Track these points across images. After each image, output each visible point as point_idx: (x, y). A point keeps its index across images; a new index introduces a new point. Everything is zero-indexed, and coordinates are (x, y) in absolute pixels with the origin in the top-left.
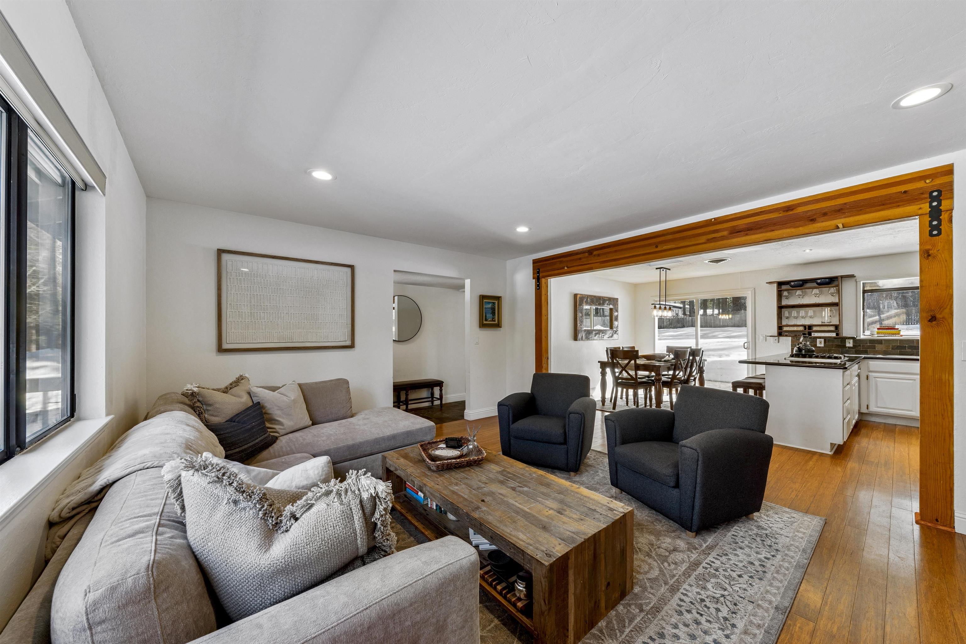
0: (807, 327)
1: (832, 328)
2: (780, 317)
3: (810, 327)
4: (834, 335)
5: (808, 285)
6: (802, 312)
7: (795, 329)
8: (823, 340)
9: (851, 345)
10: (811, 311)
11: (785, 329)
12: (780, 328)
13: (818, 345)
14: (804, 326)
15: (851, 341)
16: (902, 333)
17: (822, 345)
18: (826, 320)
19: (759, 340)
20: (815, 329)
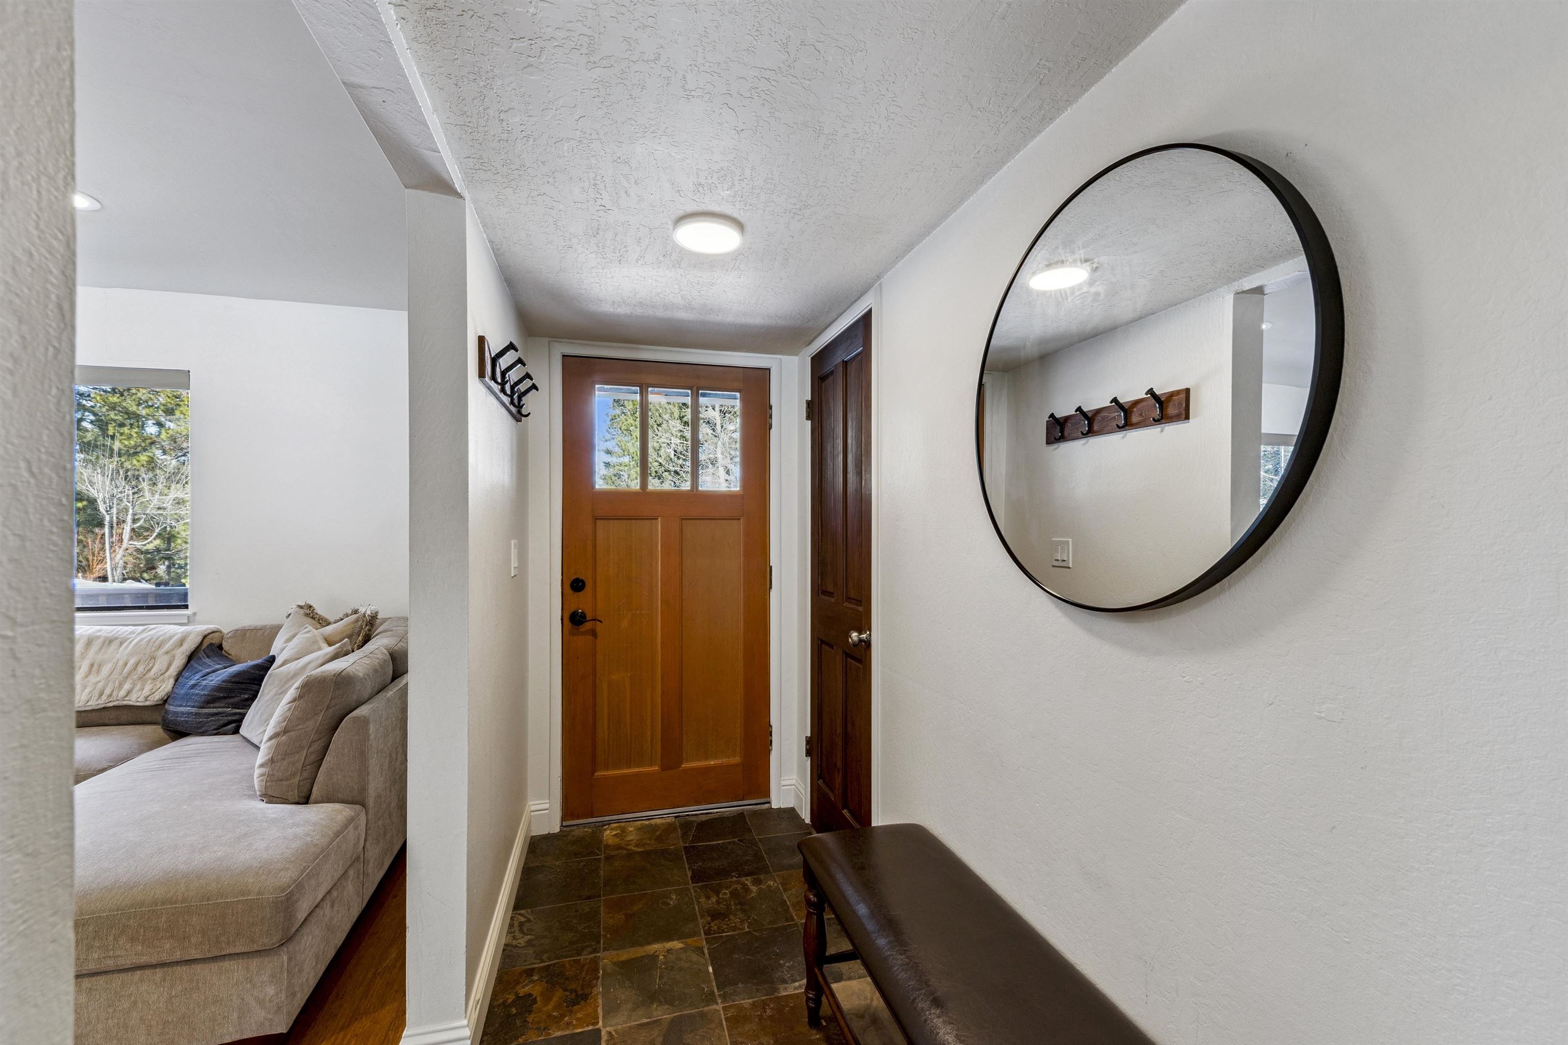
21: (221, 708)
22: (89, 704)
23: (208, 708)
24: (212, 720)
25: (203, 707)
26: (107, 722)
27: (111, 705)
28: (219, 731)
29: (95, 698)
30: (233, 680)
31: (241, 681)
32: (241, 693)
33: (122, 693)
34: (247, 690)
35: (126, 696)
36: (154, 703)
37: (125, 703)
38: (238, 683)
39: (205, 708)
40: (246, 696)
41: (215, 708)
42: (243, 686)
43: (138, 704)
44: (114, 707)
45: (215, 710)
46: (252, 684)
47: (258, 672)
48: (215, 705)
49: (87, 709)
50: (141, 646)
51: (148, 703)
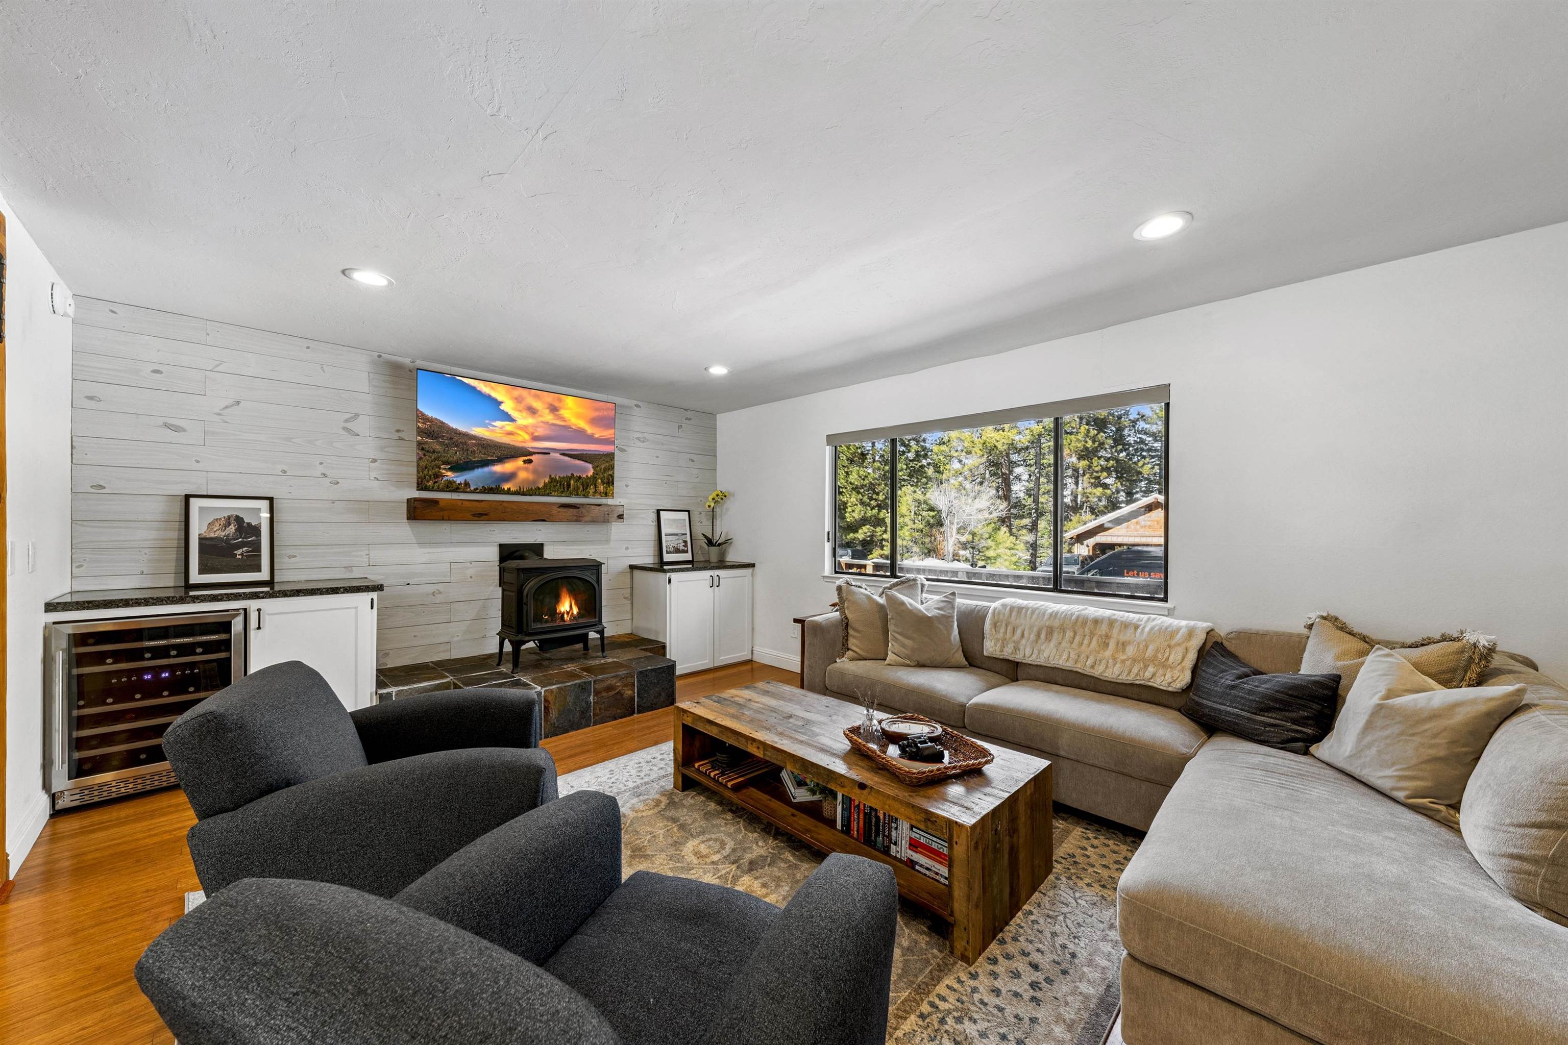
21: (1279, 719)
22: (1120, 677)
23: (1262, 716)
24: (1269, 731)
25: (1256, 714)
26: (1129, 695)
27: (1137, 682)
28: (1284, 745)
29: (1125, 674)
30: (1290, 692)
31: (1300, 695)
32: (1300, 709)
33: (1148, 674)
34: (1306, 707)
35: (1151, 678)
36: (1175, 690)
37: (1150, 684)
38: (1296, 697)
39: (1259, 715)
40: (1306, 714)
41: (1271, 718)
42: (1300, 701)
43: (1161, 687)
44: (1140, 685)
45: (1272, 721)
46: (1313, 702)
47: (1321, 690)
48: (1270, 715)
49: (1118, 681)
50: (1154, 633)
51: (1170, 689)
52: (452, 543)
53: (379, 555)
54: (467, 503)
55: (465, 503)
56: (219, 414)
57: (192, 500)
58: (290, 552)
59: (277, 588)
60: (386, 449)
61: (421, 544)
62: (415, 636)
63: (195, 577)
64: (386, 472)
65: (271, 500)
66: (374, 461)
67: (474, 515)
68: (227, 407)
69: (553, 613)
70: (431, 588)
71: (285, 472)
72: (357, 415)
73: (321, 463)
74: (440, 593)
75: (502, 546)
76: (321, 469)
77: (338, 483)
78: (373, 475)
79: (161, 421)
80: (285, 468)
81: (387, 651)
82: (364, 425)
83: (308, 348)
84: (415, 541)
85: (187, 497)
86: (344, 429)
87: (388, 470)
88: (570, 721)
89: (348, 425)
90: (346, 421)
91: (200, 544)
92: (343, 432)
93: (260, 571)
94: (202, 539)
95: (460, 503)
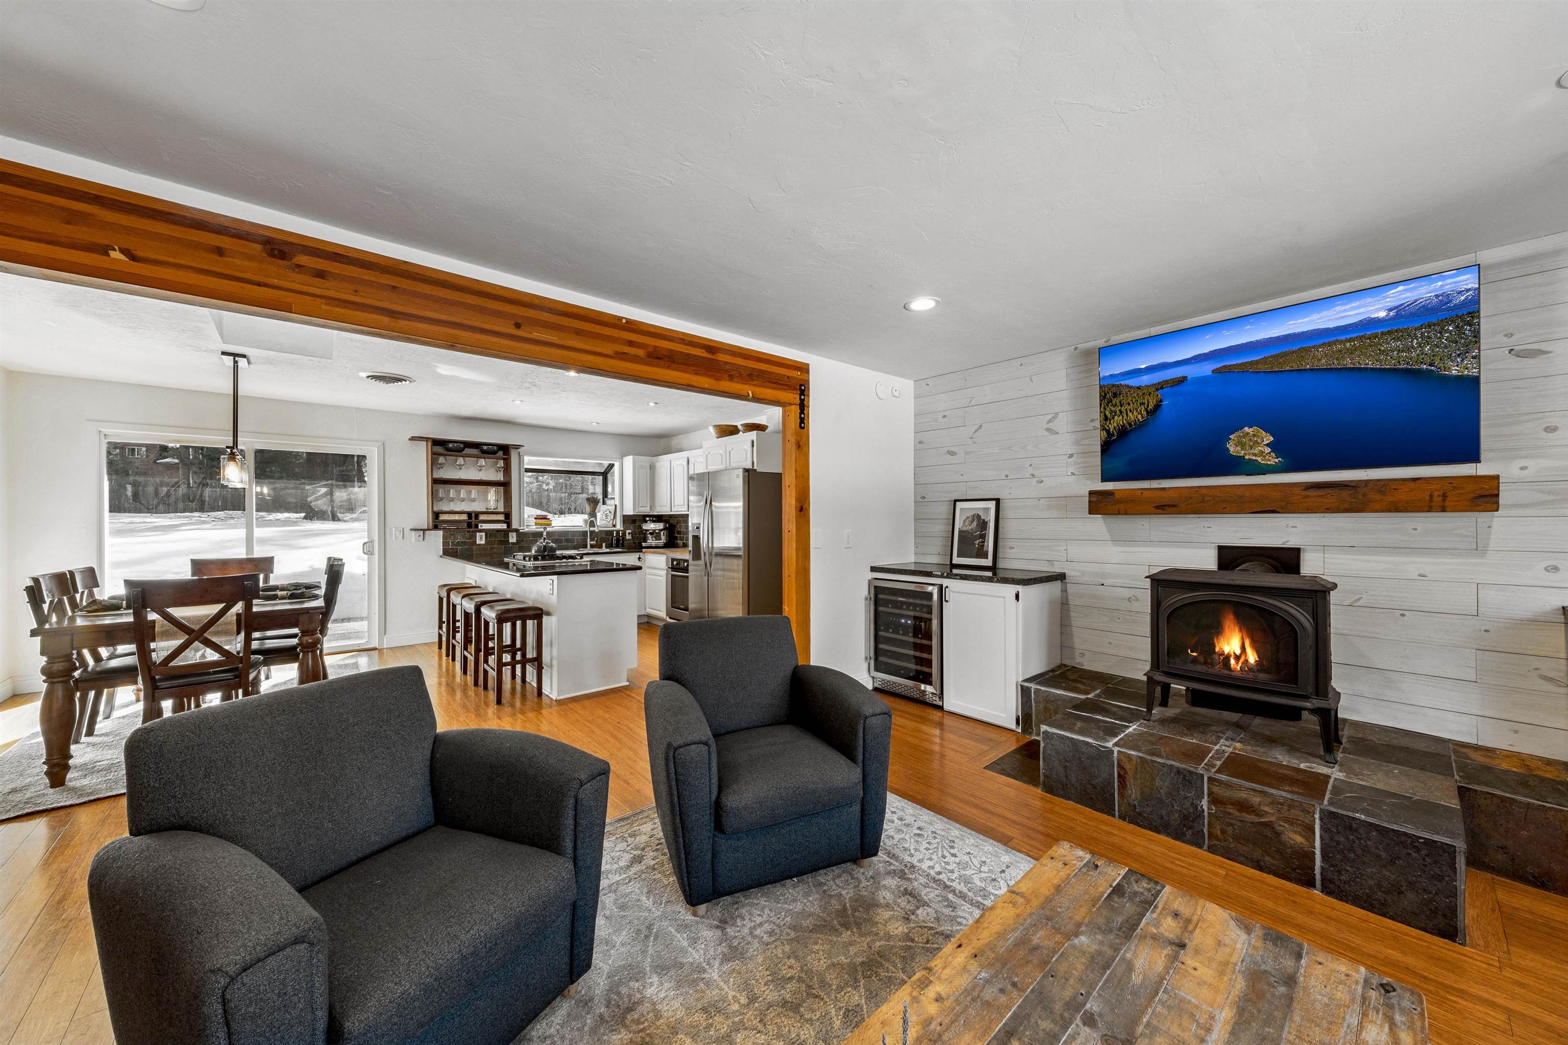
0: (473, 515)
1: (501, 517)
2: (434, 496)
3: (477, 514)
4: (504, 526)
5: (467, 451)
6: (463, 491)
7: (456, 517)
8: (483, 534)
9: (515, 540)
10: (474, 491)
11: (443, 517)
12: (436, 515)
13: (478, 542)
14: (469, 514)
15: (514, 534)
16: (554, 523)
17: (483, 542)
18: (492, 505)
19: (391, 535)
20: (482, 517)
52: (1150, 542)
53: (1075, 550)
54: (1147, 492)
55: (1145, 493)
56: (972, 438)
57: (957, 503)
58: (1010, 544)
59: (1001, 574)
60: (1082, 443)
61: (1116, 541)
62: (1110, 643)
63: (956, 560)
64: (1082, 465)
65: (998, 501)
66: (1071, 456)
67: (1158, 507)
68: (976, 431)
69: (1208, 649)
70: (1127, 593)
71: (1007, 476)
72: (1057, 414)
73: (1031, 465)
74: (1137, 600)
75: (1222, 549)
76: (1030, 471)
77: (1042, 481)
78: (1071, 470)
79: (946, 450)
80: (1007, 473)
81: (1083, 652)
82: (1064, 424)
83: (1021, 365)
84: (1108, 538)
85: (955, 501)
86: (1048, 430)
87: (1083, 463)
88: (1162, 818)
89: (1050, 426)
90: (1049, 422)
91: (959, 535)
92: (1046, 433)
93: (987, 558)
94: (960, 532)
95: (1139, 493)
